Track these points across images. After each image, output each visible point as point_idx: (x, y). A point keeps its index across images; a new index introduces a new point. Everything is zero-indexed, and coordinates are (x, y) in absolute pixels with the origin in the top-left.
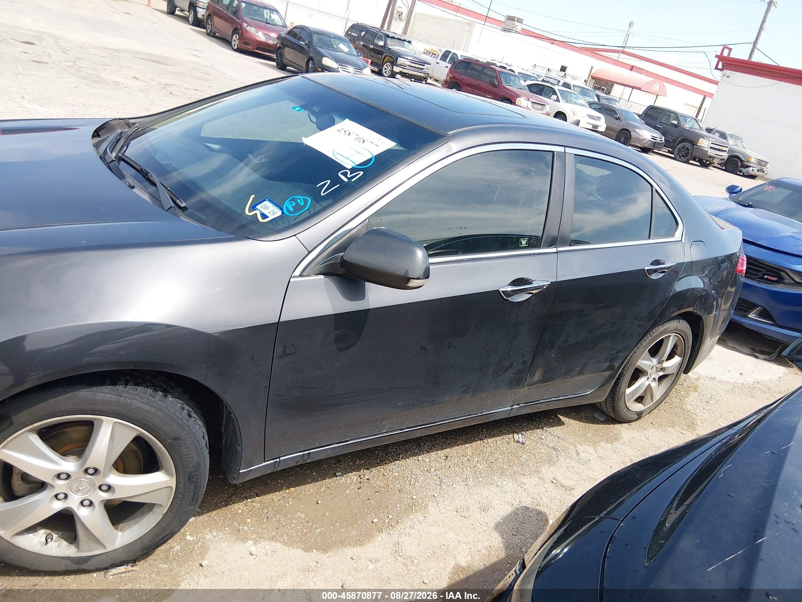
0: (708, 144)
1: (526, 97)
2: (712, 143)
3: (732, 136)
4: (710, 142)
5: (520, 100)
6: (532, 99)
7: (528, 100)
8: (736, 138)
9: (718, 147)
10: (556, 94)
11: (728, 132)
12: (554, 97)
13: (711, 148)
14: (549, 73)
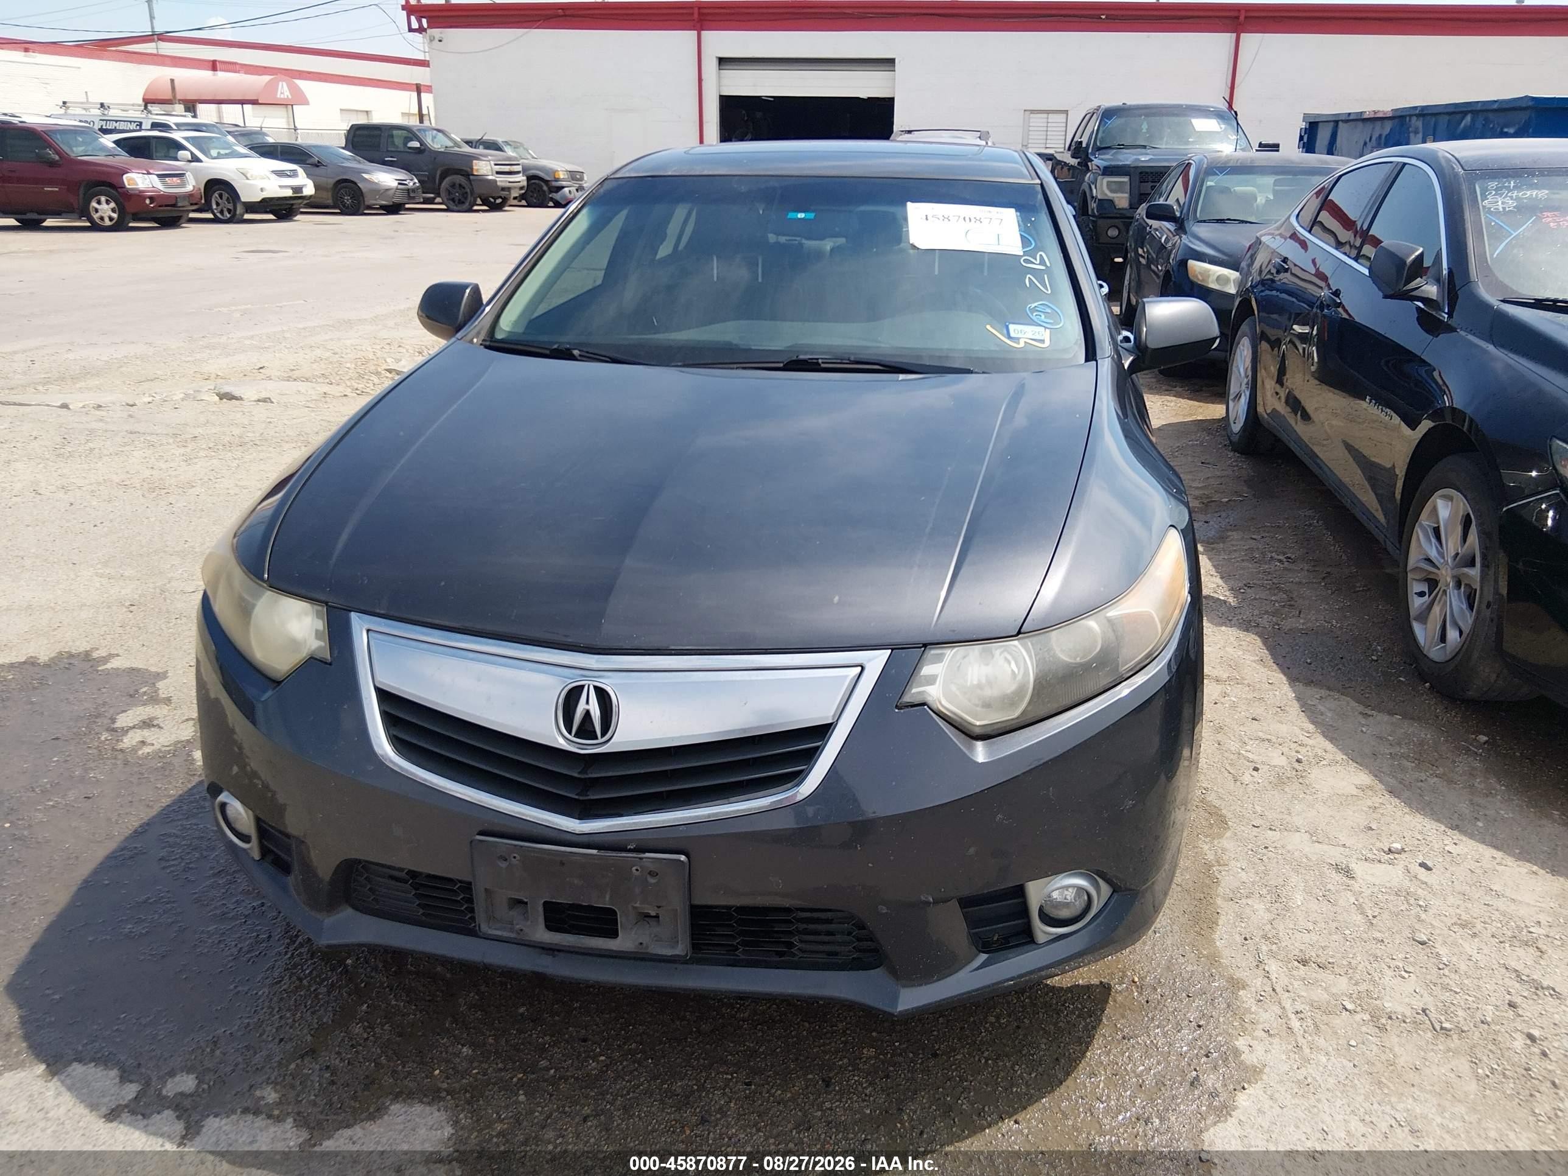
0: (489, 168)
1: (139, 168)
2: (496, 165)
3: (507, 143)
4: (492, 163)
5: (133, 179)
6: (151, 169)
7: (149, 173)
8: (515, 145)
9: (507, 169)
10: (184, 148)
11: (500, 140)
12: (182, 154)
13: (498, 173)
14: (106, 112)
